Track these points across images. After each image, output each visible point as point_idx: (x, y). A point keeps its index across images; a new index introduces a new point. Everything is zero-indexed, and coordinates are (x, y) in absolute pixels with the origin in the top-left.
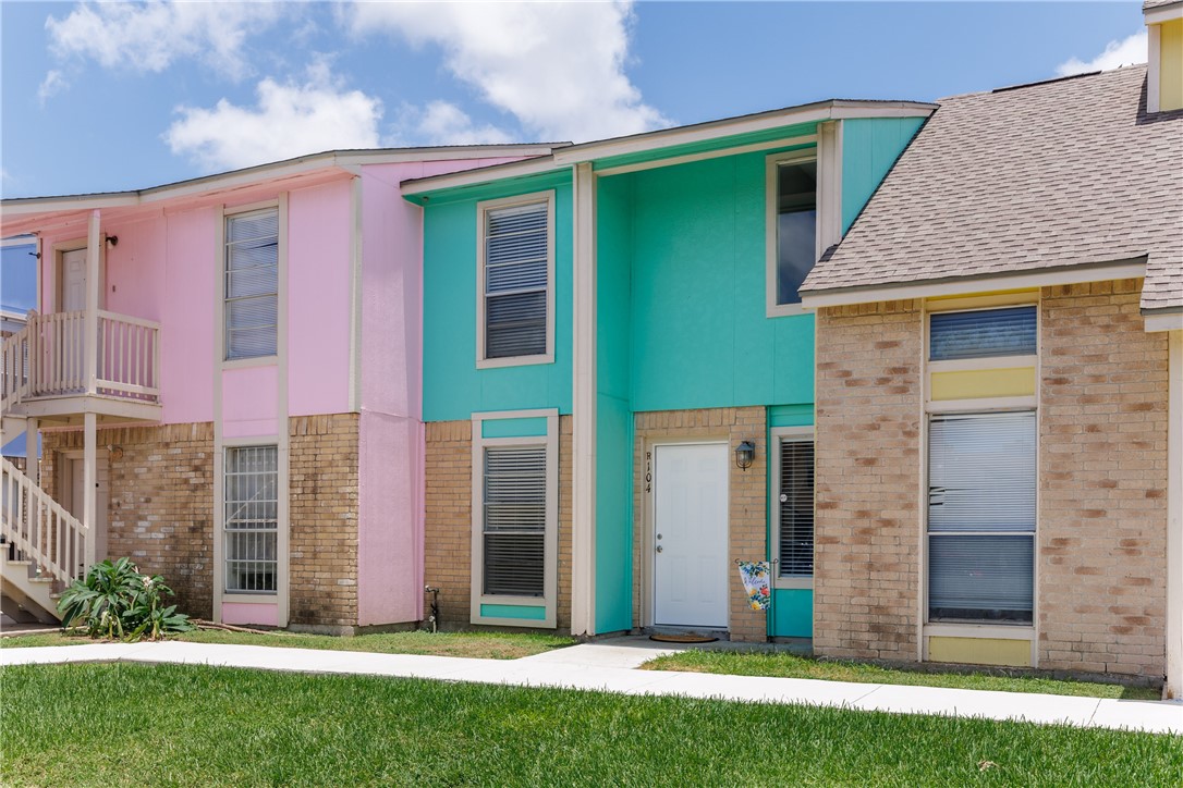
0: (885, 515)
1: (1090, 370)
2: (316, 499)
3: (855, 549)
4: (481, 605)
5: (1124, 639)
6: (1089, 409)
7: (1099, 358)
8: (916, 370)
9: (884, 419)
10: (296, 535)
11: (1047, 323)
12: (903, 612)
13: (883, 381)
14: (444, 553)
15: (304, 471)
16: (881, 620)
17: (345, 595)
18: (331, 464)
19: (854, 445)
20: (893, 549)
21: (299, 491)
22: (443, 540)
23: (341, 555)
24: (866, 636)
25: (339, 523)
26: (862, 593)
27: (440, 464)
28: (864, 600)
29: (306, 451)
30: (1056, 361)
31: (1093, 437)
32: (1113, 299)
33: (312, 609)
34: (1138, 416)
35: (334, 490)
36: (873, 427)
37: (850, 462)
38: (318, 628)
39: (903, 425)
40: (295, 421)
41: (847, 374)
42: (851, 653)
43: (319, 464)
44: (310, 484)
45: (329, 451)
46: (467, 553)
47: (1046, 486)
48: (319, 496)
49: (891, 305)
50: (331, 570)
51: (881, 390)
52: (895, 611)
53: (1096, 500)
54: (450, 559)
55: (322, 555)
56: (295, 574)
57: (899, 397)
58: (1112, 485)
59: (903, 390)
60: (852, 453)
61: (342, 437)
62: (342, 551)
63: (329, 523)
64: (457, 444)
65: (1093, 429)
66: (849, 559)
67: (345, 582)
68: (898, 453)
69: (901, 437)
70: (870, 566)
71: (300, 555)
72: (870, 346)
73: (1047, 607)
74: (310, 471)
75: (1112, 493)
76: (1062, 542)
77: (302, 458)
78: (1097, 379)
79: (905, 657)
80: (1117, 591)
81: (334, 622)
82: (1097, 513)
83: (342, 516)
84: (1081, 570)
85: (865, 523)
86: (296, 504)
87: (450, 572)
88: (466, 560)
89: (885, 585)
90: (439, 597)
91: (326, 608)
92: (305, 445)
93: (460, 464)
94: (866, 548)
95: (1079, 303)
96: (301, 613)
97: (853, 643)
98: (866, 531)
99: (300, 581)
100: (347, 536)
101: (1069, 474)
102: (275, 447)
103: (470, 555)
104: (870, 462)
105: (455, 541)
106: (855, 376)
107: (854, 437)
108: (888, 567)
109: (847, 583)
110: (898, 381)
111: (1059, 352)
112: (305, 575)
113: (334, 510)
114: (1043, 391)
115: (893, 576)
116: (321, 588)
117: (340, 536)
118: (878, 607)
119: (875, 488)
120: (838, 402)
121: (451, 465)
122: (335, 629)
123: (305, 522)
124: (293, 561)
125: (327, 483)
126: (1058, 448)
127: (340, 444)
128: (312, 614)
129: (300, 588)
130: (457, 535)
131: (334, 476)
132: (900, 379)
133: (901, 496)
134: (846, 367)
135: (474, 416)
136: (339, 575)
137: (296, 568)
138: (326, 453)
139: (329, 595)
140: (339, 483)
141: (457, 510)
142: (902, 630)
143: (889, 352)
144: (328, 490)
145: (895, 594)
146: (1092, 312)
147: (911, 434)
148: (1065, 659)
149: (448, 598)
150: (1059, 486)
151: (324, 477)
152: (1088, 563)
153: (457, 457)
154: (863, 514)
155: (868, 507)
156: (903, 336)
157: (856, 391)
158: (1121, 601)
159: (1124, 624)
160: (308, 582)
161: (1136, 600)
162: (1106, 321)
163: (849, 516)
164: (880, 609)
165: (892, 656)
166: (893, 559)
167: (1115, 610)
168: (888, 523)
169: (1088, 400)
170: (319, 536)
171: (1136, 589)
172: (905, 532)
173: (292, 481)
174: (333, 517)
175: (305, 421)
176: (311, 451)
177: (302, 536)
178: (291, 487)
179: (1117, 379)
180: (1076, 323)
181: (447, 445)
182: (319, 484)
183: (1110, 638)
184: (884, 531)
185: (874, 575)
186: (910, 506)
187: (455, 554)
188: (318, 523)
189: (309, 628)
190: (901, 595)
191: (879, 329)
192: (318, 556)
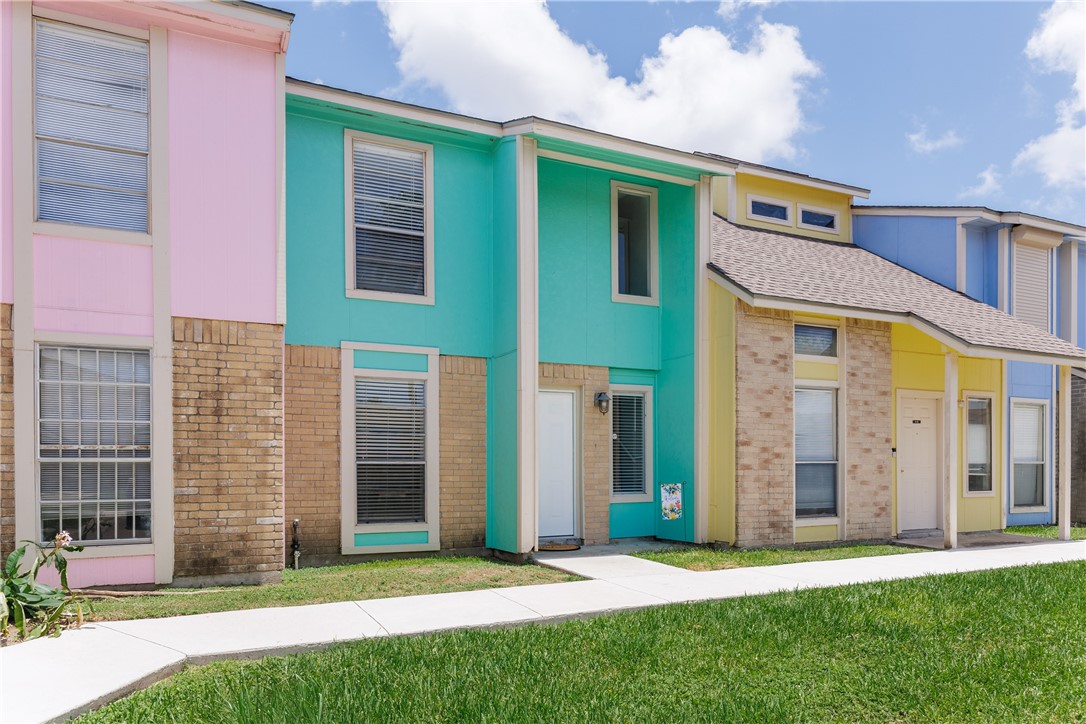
0: (776, 450)
1: (865, 370)
2: (219, 422)
3: (761, 473)
4: (353, 535)
5: (878, 520)
6: (866, 392)
7: (867, 364)
8: (791, 357)
9: (775, 388)
10: (185, 467)
11: (849, 340)
12: (786, 513)
13: (775, 362)
14: (303, 484)
15: (199, 387)
16: (776, 519)
17: (267, 536)
18: (244, 381)
19: (760, 403)
20: (781, 473)
21: (191, 411)
22: (301, 471)
23: (260, 490)
24: (768, 531)
25: (259, 452)
26: (765, 503)
27: (297, 390)
28: (766, 507)
29: (202, 363)
30: (853, 363)
31: (866, 408)
32: (873, 332)
33: (213, 556)
34: (883, 397)
35: (250, 413)
36: (769, 392)
37: (757, 414)
38: (224, 578)
39: (785, 392)
40: (180, 324)
41: (755, 354)
42: (759, 543)
43: (224, 381)
44: (210, 403)
45: (240, 365)
46: (334, 484)
47: (849, 434)
48: (225, 419)
49: (777, 312)
50: (247, 506)
51: (773, 368)
52: (782, 513)
53: (868, 443)
54: (312, 490)
55: (231, 490)
56: (184, 515)
57: (782, 374)
58: (873, 435)
59: (784, 370)
60: (758, 408)
61: (263, 351)
62: (264, 485)
63: (243, 451)
64: (321, 371)
65: (866, 403)
66: (758, 479)
67: (268, 521)
68: (782, 410)
69: (784, 400)
70: (769, 484)
71: (192, 491)
72: (767, 338)
73: (850, 505)
74: (209, 387)
75: (874, 440)
76: (855, 467)
77: (194, 370)
78: (867, 375)
79: (787, 541)
80: (876, 494)
81: (251, 568)
82: (868, 451)
83: (265, 444)
84: (863, 483)
85: (765, 456)
86: (184, 427)
87: (310, 504)
88: (333, 491)
89: (777, 496)
90: (299, 531)
91: (237, 553)
92: (201, 355)
93: (323, 392)
94: (766, 472)
95: (860, 331)
96: (195, 563)
97: (761, 536)
98: (767, 461)
99: (193, 523)
100: (270, 467)
101: (858, 428)
102: (144, 353)
103: (339, 486)
104: (768, 415)
105: (318, 471)
106: (759, 357)
107: (760, 398)
108: (779, 484)
109: (757, 496)
110: (781, 363)
111: (853, 358)
112: (201, 515)
113: (250, 436)
114: (847, 380)
115: (780, 490)
116: (230, 530)
117: (260, 467)
118: (774, 511)
119: (772, 433)
120: (749, 373)
121: (312, 391)
122: (252, 577)
123: (201, 450)
124: (179, 499)
125: (238, 404)
126: (853, 413)
127: (259, 359)
128: (215, 562)
129: (193, 532)
130: (320, 464)
131: (248, 396)
132: (782, 362)
133: (784, 439)
134: (755, 350)
135: (344, 344)
136: (259, 512)
137: (186, 507)
138: (235, 368)
139: (243, 537)
140: (258, 405)
141: (320, 439)
142: (785, 525)
143: (778, 344)
144: (241, 412)
145: (782, 502)
146: (865, 337)
147: (789, 399)
148: (857, 534)
149: (309, 530)
150: (853, 435)
151: (233, 396)
152: (865, 479)
153: (321, 384)
154: (765, 450)
155: (767, 445)
156: (783, 334)
157: (760, 367)
158: (878, 499)
159: (878, 512)
160: (207, 523)
161: (882, 498)
162: (870, 343)
163: (757, 451)
164: (774, 512)
165: (781, 542)
166: (780, 479)
167: (875, 504)
168: (778, 456)
169: (864, 387)
170: (225, 467)
171: (882, 492)
172: (786, 461)
173: (176, 398)
174: (248, 444)
175: (199, 326)
176: (210, 364)
177: (195, 467)
178: (175, 405)
179: (875, 377)
180: (859, 343)
181: (305, 370)
182: (226, 404)
183: (873, 520)
184: (776, 461)
185: (771, 490)
186: (788, 445)
187: (318, 484)
188: (223, 451)
189: (208, 580)
190: (785, 503)
191: (772, 327)
192: (225, 491)
